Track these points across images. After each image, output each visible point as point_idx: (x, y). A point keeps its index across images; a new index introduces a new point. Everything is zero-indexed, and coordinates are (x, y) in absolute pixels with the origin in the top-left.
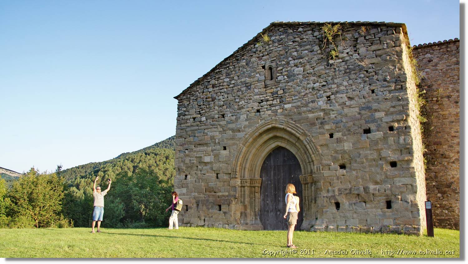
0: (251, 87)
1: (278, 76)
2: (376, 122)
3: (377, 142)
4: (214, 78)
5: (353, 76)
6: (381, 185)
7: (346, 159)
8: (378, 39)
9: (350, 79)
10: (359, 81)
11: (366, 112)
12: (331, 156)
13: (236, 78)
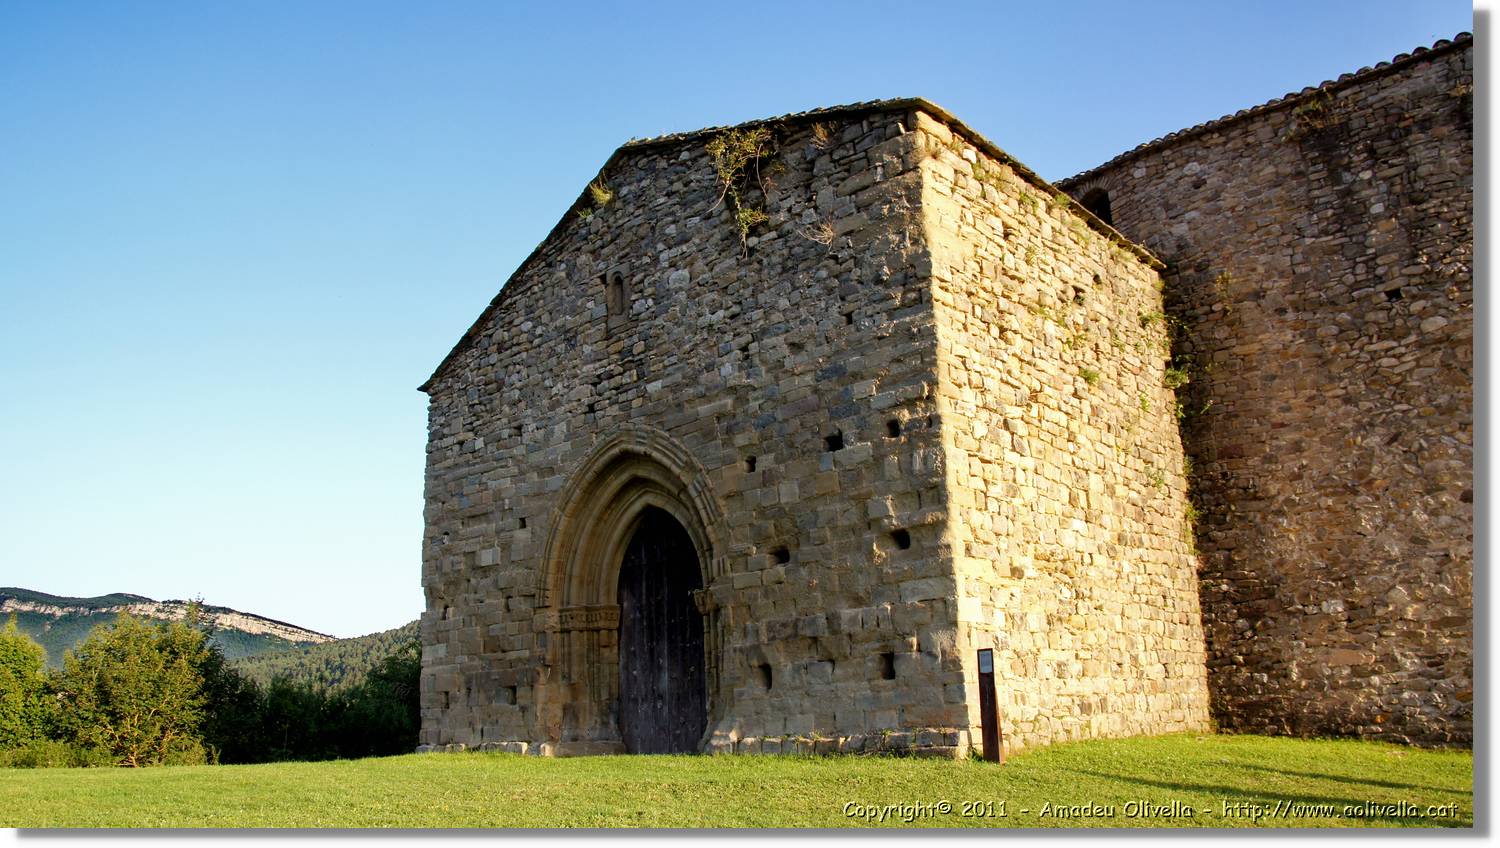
0: (576, 341)
1: (634, 301)
2: (855, 414)
3: (859, 473)
4: (501, 323)
5: (802, 278)
6: (867, 605)
7: (788, 532)
8: (863, 154)
9: (795, 288)
10: (816, 290)
11: (831, 385)
12: (751, 525)
13: (545, 318)
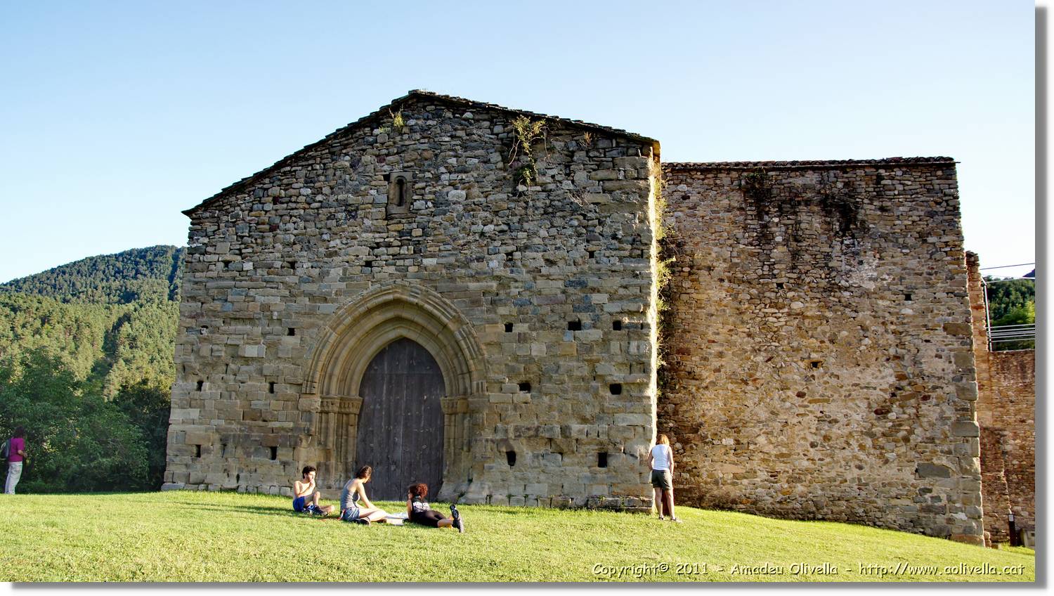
0: (356, 214)
1: (415, 200)
2: (591, 312)
3: (592, 347)
4: (279, 183)
5: (558, 222)
6: (591, 424)
7: (533, 373)
8: (610, 159)
9: (553, 226)
10: (569, 231)
11: (576, 291)
12: (506, 365)
13: (326, 190)
